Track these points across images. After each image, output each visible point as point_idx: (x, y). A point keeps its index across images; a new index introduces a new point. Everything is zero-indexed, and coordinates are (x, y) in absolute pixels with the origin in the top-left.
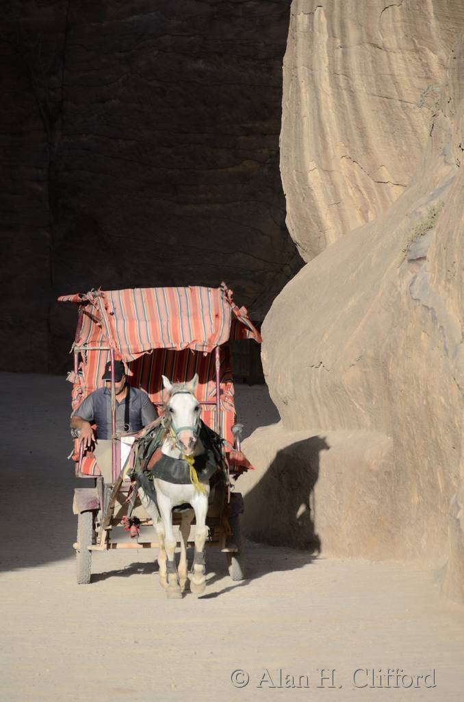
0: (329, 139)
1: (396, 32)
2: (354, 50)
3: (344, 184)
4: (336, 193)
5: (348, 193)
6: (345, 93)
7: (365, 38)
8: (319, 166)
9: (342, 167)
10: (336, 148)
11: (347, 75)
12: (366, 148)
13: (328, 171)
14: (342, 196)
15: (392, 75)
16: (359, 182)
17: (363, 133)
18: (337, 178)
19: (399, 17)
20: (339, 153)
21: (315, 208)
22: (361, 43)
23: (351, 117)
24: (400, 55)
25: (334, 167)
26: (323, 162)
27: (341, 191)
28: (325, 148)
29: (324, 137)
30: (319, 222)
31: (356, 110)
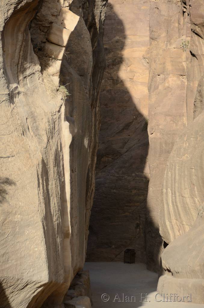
0: (171, 216)
1: (188, 194)
2: (177, 197)
3: (175, 225)
4: (173, 227)
5: (176, 227)
6: (175, 207)
7: (180, 195)
8: (169, 221)
9: (174, 221)
10: (173, 217)
11: (176, 202)
12: (180, 217)
13: (171, 222)
14: (174, 227)
15: (187, 203)
16: (178, 224)
17: (179, 215)
18: (173, 224)
19: (188, 191)
20: (173, 218)
21: (168, 230)
22: (179, 196)
23: (177, 211)
24: (188, 199)
25: (172, 221)
26: (170, 220)
27: (174, 226)
28: (170, 217)
29: (170, 215)
30: (168, 233)
31: (178, 209)
